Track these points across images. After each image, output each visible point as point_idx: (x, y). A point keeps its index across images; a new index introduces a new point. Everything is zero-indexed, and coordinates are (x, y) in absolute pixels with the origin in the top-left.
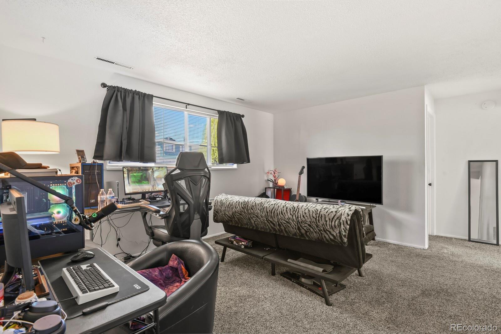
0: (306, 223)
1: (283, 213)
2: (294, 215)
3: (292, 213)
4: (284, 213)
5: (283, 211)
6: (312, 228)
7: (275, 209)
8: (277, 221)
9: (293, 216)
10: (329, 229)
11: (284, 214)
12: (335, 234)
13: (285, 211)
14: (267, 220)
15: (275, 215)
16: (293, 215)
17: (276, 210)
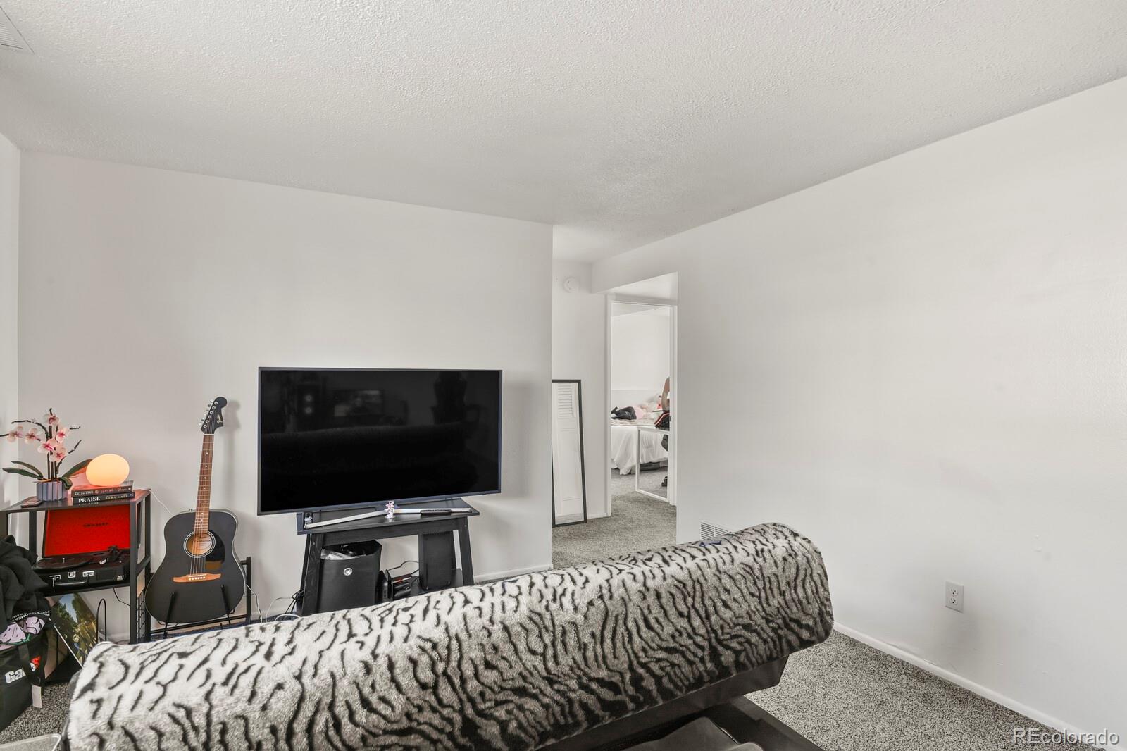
0: (738, 625)
1: (653, 622)
2: (693, 613)
3: (682, 607)
4: (657, 620)
5: (650, 612)
6: (755, 631)
7: (617, 617)
8: (626, 666)
9: (689, 617)
10: (795, 613)
11: (656, 626)
12: (811, 623)
13: (656, 611)
14: (585, 680)
15: (619, 644)
16: (689, 612)
17: (621, 622)
